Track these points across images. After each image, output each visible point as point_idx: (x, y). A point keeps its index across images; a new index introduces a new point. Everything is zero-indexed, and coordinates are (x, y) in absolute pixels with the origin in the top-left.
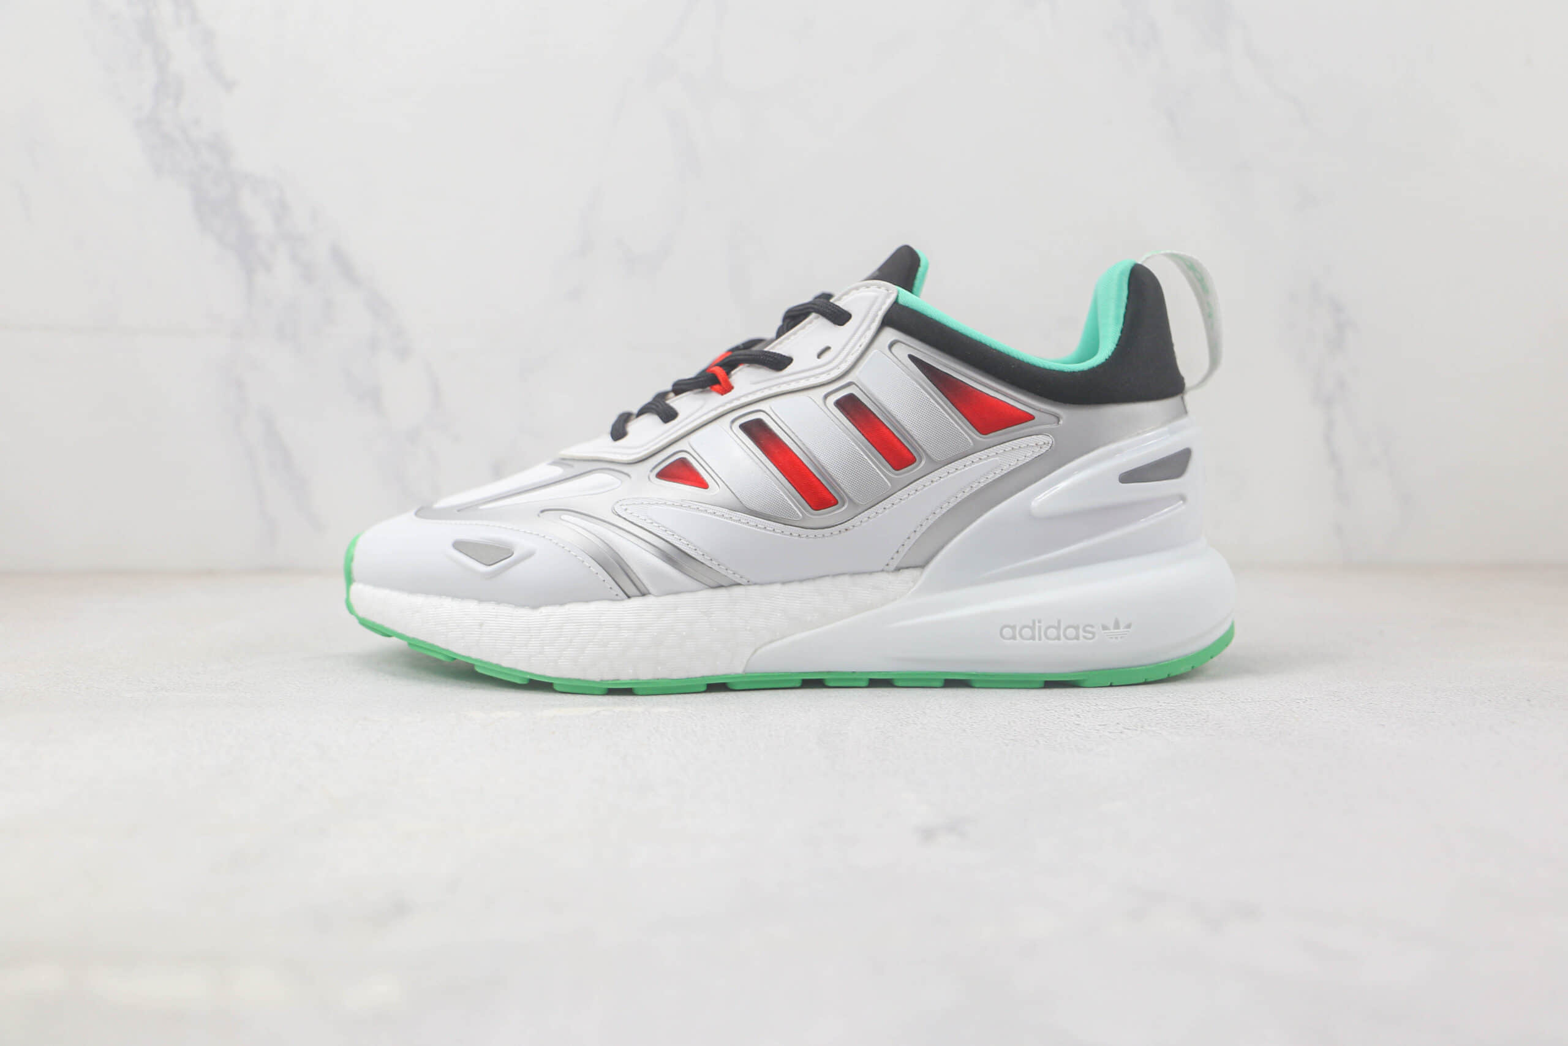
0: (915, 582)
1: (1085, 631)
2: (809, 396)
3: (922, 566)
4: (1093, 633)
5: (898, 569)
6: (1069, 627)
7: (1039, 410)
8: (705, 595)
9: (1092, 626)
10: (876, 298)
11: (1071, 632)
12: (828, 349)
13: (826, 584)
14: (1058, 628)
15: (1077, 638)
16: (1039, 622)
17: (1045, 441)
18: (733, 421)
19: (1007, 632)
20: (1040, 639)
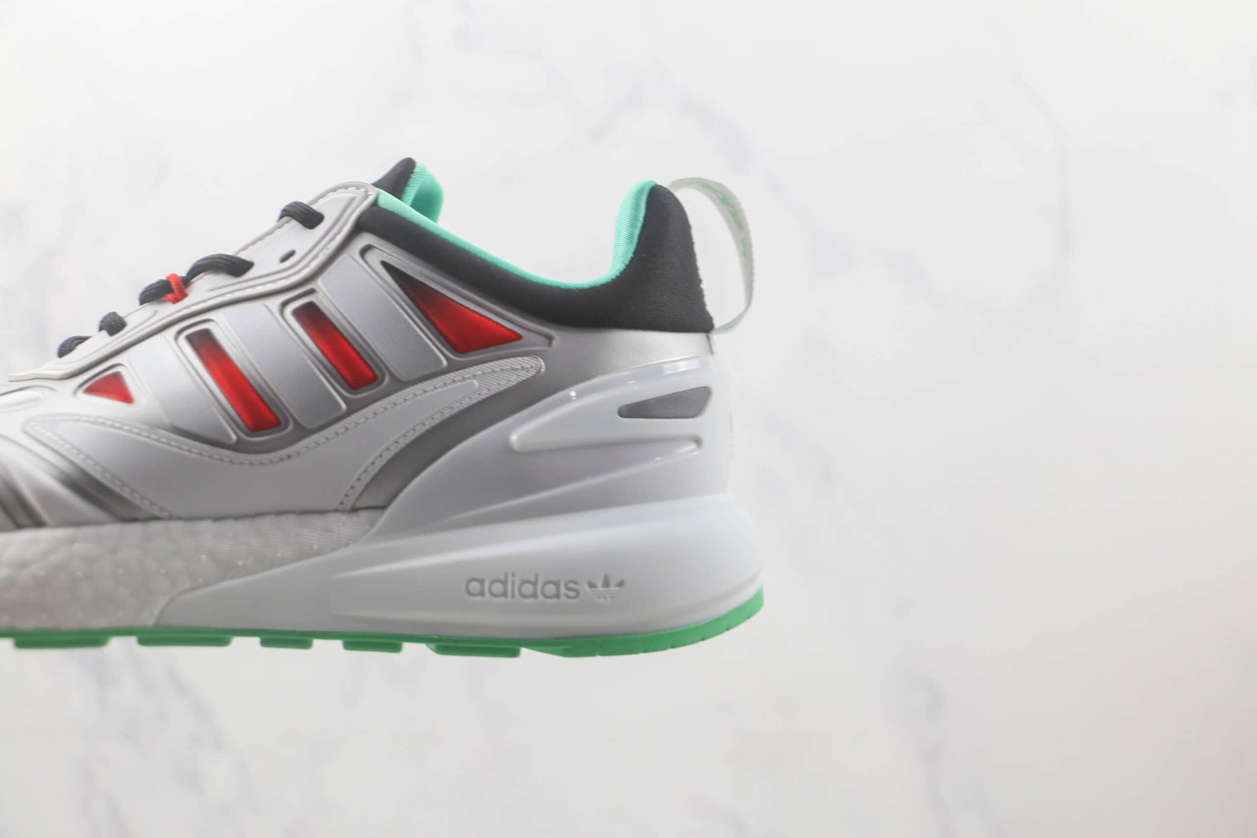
0: (372, 525)
1: (568, 588)
2: (267, 304)
3: (383, 507)
4: (577, 591)
5: (354, 510)
6: (549, 582)
7: (529, 330)
8: (114, 529)
9: (575, 583)
10: (352, 200)
11: (551, 589)
12: (292, 254)
13: (267, 523)
14: (534, 584)
15: (557, 596)
16: (513, 575)
17: (533, 365)
18: (180, 332)
19: (475, 587)
20: (513, 596)
